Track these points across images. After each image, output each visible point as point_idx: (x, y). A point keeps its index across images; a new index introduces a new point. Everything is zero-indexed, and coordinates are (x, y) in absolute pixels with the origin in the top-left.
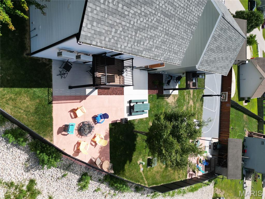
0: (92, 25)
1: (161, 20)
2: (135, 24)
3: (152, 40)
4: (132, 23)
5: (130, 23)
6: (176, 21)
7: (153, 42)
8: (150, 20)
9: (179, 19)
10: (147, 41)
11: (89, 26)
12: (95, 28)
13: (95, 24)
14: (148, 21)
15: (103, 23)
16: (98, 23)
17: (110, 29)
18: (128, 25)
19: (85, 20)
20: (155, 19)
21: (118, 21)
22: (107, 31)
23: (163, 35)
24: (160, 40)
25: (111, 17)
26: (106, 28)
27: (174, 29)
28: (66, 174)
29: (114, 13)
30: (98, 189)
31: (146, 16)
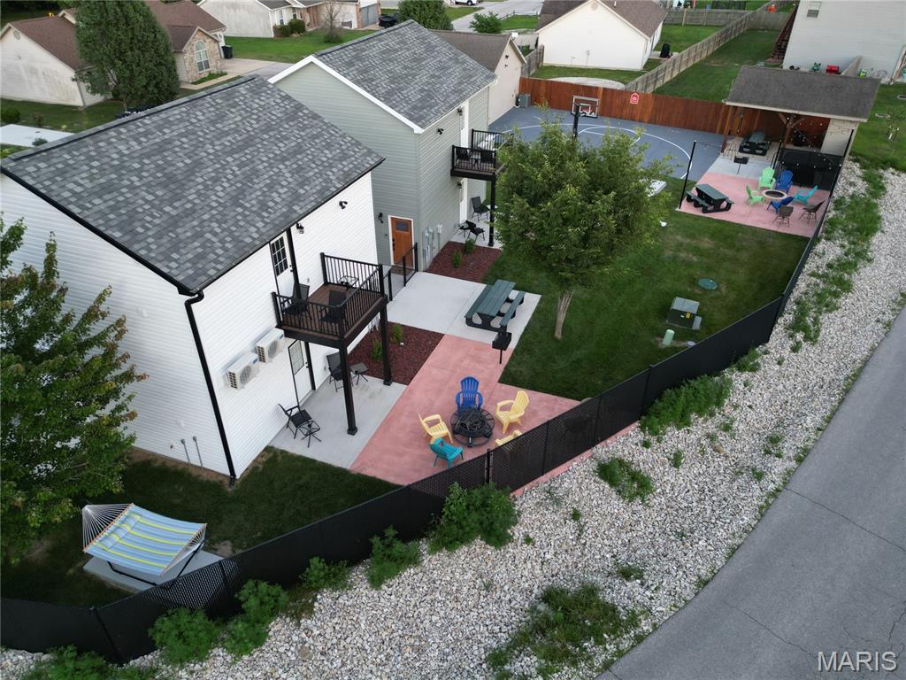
0: (175, 260)
1: (244, 159)
2: (222, 201)
3: (277, 187)
4: (214, 204)
5: (213, 208)
6: (266, 136)
7: (283, 187)
8: (230, 177)
9: (265, 132)
10: (275, 195)
11: (173, 265)
12: (184, 258)
13: (175, 256)
14: (229, 180)
15: (181, 245)
16: (177, 251)
17: (202, 240)
18: (214, 212)
19: (158, 265)
20: (235, 168)
21: (195, 223)
22: (203, 246)
23: (281, 166)
24: (288, 175)
25: (179, 230)
26: (197, 244)
27: (281, 145)
28: (576, 516)
29: (174, 222)
30: (676, 461)
31: (216, 180)
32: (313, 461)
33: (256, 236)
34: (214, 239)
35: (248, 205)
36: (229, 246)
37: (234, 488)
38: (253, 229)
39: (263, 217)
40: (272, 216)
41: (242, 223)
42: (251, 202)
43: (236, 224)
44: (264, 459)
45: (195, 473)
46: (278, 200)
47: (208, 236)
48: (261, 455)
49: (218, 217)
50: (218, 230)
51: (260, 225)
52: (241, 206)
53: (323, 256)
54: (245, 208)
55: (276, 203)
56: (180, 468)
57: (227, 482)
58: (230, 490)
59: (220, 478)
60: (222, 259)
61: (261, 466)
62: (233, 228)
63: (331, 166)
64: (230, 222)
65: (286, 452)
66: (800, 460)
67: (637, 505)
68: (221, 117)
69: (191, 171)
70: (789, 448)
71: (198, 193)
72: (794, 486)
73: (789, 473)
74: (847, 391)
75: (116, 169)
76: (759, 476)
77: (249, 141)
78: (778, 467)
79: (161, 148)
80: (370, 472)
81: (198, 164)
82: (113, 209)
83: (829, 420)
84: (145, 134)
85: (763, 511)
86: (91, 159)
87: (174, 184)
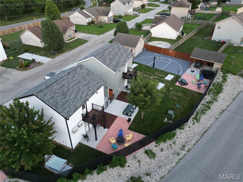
0: (64, 112)
1: (78, 87)
2: (73, 97)
3: (84, 92)
4: (72, 98)
5: (71, 99)
6: (82, 80)
7: (85, 92)
8: (75, 91)
9: (82, 79)
10: (83, 94)
11: (64, 113)
12: (66, 112)
13: (64, 111)
14: (75, 92)
15: (65, 109)
16: (65, 110)
17: (69, 107)
18: (72, 100)
19: (61, 114)
20: (76, 89)
21: (68, 103)
22: (69, 108)
23: (85, 87)
24: (86, 89)
25: (65, 105)
26: (68, 108)
27: (85, 82)
28: (139, 161)
29: (64, 103)
30: (162, 150)
31: (72, 93)
32: (88, 146)
33: (79, 105)
34: (71, 107)
35: (78, 98)
36: (74, 108)
37: (73, 151)
38: (79, 103)
39: (81, 100)
40: (83, 100)
41: (77, 102)
42: (79, 97)
43: (76, 103)
44: (79, 145)
45: (65, 147)
46: (84, 96)
47: (70, 106)
48: (78, 144)
49: (72, 101)
50: (72, 104)
51: (80, 102)
52: (77, 98)
53: (92, 104)
54: (77, 99)
55: (83, 97)
56: (62, 146)
57: (71, 150)
58: (72, 152)
59: (70, 149)
60: (73, 111)
61: (78, 147)
62: (75, 104)
63: (95, 86)
64: (74, 102)
65: (83, 144)
66: (188, 151)
67: (152, 160)
68: (74, 77)
69: (68, 91)
70: (186, 149)
71: (69, 96)
72: (185, 158)
73: (185, 154)
74: (203, 135)
75: (54, 92)
76: (178, 155)
77: (79, 82)
78: (183, 152)
79: (62, 86)
80: (99, 149)
81: (69, 89)
82: (54, 102)
83: (197, 142)
84: (59, 83)
85: (177, 163)
86: (50, 91)
87: (64, 94)
